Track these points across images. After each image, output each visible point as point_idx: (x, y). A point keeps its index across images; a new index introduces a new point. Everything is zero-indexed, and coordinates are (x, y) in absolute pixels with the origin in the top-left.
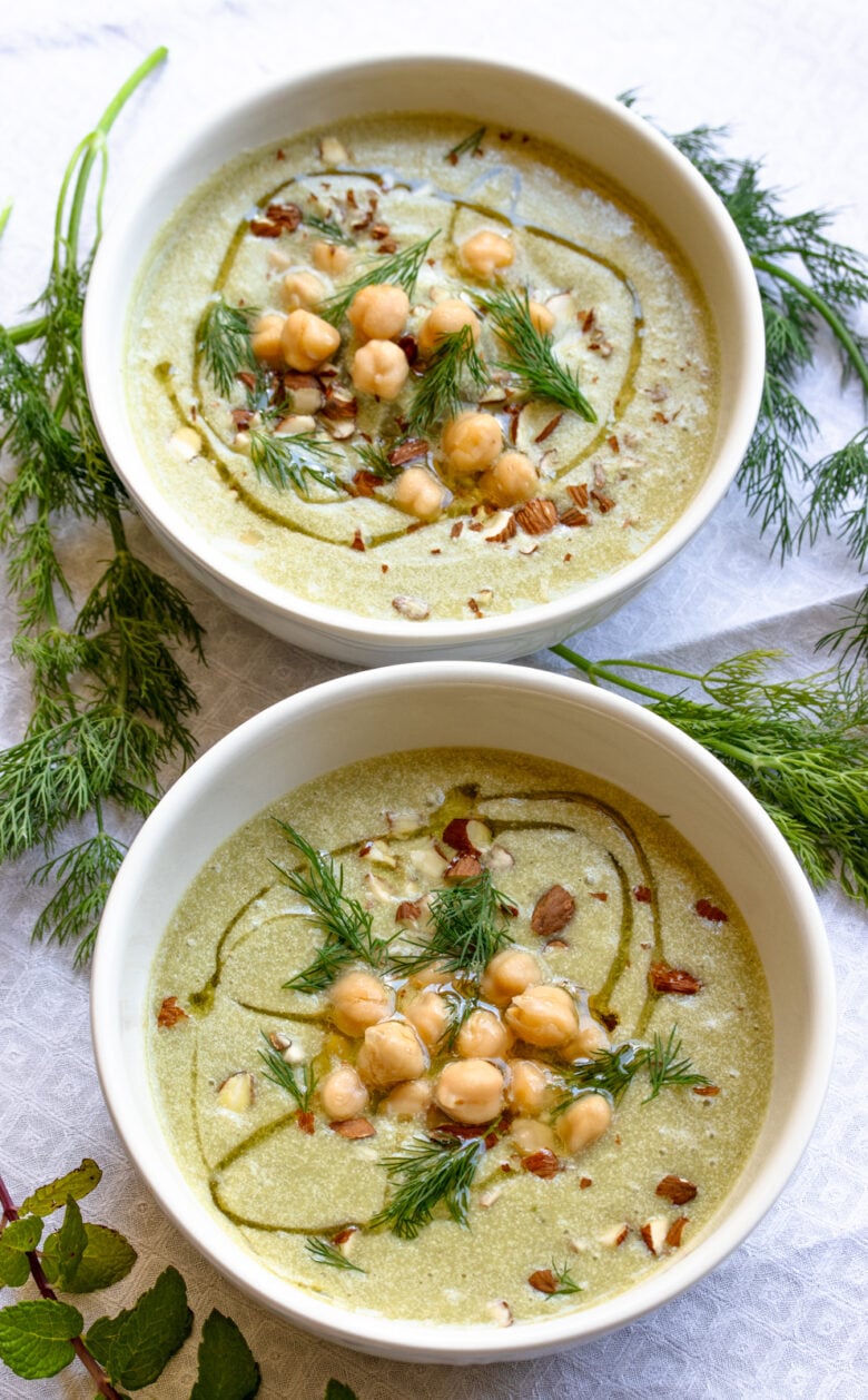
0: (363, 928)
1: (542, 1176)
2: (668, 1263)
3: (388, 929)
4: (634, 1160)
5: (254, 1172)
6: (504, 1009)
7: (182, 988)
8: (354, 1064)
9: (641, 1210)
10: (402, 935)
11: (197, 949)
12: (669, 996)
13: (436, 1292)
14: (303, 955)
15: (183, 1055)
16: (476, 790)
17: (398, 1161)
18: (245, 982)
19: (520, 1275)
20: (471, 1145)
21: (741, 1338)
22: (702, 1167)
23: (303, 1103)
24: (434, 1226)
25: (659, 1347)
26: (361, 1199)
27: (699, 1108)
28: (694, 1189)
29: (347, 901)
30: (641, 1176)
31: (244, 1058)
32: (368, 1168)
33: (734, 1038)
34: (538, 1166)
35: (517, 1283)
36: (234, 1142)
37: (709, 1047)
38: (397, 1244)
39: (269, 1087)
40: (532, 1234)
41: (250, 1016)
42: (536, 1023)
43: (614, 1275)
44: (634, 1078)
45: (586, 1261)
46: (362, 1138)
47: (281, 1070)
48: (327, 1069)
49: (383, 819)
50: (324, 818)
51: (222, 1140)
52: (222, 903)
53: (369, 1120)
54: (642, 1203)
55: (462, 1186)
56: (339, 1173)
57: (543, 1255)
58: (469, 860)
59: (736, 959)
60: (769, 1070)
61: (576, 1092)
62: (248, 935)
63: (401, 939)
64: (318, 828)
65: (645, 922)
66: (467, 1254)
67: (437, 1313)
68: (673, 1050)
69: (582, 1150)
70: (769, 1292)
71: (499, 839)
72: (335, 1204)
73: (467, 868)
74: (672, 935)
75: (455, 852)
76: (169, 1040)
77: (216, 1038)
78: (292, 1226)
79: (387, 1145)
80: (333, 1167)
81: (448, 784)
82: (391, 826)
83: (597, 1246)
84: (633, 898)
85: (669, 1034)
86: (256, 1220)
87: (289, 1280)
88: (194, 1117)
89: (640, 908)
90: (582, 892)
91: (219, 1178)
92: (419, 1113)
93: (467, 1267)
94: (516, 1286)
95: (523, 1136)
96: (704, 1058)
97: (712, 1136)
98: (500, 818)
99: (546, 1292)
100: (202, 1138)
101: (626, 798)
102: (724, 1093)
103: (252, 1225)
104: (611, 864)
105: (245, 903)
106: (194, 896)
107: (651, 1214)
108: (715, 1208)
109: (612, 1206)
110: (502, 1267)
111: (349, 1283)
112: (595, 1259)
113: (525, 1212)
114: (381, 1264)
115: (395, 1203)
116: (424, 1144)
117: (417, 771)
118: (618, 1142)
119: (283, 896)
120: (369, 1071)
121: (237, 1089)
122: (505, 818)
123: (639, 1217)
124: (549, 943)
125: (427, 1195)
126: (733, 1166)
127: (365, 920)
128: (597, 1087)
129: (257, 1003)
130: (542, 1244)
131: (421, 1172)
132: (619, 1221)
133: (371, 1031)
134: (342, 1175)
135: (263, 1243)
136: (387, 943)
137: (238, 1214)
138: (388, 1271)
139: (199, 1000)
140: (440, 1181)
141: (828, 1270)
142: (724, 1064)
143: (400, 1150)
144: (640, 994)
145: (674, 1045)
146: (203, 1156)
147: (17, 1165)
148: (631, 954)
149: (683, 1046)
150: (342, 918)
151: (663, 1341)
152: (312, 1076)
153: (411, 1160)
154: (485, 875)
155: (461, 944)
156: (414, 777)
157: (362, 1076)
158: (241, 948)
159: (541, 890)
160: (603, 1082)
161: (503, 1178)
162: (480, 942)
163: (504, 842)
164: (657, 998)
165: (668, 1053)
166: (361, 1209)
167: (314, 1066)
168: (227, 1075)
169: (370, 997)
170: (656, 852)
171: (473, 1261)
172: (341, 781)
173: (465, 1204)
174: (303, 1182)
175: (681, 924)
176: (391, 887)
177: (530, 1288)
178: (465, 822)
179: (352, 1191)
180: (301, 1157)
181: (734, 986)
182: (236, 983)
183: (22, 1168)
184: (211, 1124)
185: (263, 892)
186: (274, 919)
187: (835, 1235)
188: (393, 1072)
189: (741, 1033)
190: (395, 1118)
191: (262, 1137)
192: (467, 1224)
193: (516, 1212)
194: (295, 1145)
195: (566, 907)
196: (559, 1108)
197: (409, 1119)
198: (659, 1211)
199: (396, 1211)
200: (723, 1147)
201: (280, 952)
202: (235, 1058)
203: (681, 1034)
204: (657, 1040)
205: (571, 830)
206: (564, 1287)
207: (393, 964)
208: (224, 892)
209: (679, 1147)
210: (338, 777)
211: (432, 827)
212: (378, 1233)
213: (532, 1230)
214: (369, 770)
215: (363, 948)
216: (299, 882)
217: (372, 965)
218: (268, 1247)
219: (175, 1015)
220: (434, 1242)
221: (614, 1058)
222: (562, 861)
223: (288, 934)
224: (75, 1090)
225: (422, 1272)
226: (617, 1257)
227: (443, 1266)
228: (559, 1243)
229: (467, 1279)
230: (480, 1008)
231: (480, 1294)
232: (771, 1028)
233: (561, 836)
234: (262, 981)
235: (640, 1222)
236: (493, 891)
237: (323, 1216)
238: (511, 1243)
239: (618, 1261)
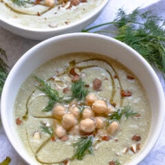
0: (57, 95)
1: (107, 141)
2: (138, 154)
3: (62, 94)
4: (126, 133)
5: (44, 152)
6: (91, 106)
7: (20, 116)
8: (61, 125)
10: (66, 95)
11: (22, 107)
12: (125, 97)
14: (45, 103)
15: (24, 130)
17: (75, 144)
19: (107, 163)
20: (90, 137)
22: (140, 132)
23: (52, 135)
24: (86, 156)
26: (69, 153)
27: (137, 120)
28: (140, 137)
29: (52, 90)
30: (128, 136)
31: (37, 128)
32: (69, 146)
34: (105, 139)
36: (39, 146)
37: (137, 106)
38: (79, 162)
39: (44, 133)
40: (107, 154)
41: (36, 119)
42: (99, 108)
44: (122, 116)
45: (120, 157)
46: (66, 140)
47: (45, 129)
48: (56, 127)
49: (56, 71)
50: (43, 74)
51: (36, 147)
52: (25, 96)
53: (67, 136)
54: (129, 142)
55: (90, 146)
57: (111, 158)
59: (138, 87)
60: (150, 109)
61: (110, 121)
62: (32, 102)
64: (42, 76)
65: (117, 83)
69: (114, 134)
70: (158, 157)
71: (82, 71)
72: (63, 155)
73: (76, 78)
74: (123, 84)
75: (73, 76)
76: (20, 127)
80: (61, 148)
81: (69, 61)
82: (58, 73)
83: (122, 153)
84: (113, 78)
85: (127, 105)
86: (47, 162)
88: (29, 143)
89: (115, 80)
90: (102, 79)
91: (37, 155)
92: (77, 132)
95: (101, 133)
97: (141, 125)
98: (81, 67)
100: (31, 147)
101: (107, 57)
102: (142, 115)
104: (107, 72)
105: (30, 95)
106: (19, 96)
107: (132, 144)
108: (145, 140)
109: (123, 144)
112: (122, 156)
113: (105, 149)
115: (76, 153)
116: (80, 139)
117: (61, 60)
118: (121, 130)
119: (38, 92)
120: (65, 126)
121: (37, 135)
123: (130, 145)
124: (97, 91)
125: (83, 150)
126: (147, 131)
127: (57, 93)
128: (114, 119)
130: (110, 155)
131: (81, 145)
132: (126, 147)
133: (64, 117)
134: (63, 149)
136: (63, 97)
139: (25, 118)
140: (85, 146)
142: (141, 109)
143: (75, 141)
144: (119, 98)
145: (129, 107)
146: (32, 151)
148: (116, 90)
149: (131, 107)
150: (52, 94)
152: (53, 129)
153: (78, 143)
154: (81, 79)
155: (79, 95)
157: (63, 127)
158: (31, 105)
159: (93, 80)
161: (98, 143)
162: (82, 93)
164: (123, 98)
165: (128, 109)
166: (69, 155)
167: (53, 127)
168: (34, 133)
169: (61, 110)
170: (116, 67)
172: (45, 65)
173: (92, 150)
174: (55, 152)
175: (125, 82)
176: (61, 86)
178: (74, 69)
179: (66, 152)
180: (54, 147)
181: (139, 92)
182: (32, 112)
184: (33, 144)
185: (34, 92)
186: (37, 97)
189: (143, 102)
190: (72, 135)
191: (45, 144)
192: (93, 154)
193: (103, 150)
194: (52, 145)
195: (99, 83)
196: (107, 126)
197: (76, 134)
198: (134, 143)
200: (144, 127)
202: (35, 128)
203: (130, 105)
206: (117, 164)
207: (65, 102)
208: (25, 93)
209: (135, 129)
211: (67, 71)
212: (74, 160)
215: (58, 100)
216: (41, 88)
217: (60, 103)
219: (20, 122)
220: (87, 159)
221: (117, 113)
223: (41, 100)
228: (114, 154)
230: (86, 107)
232: (149, 100)
233: (96, 68)
234: (37, 111)
235: (130, 147)
236: (83, 82)
237: (61, 159)
238: (103, 156)
239: (127, 156)
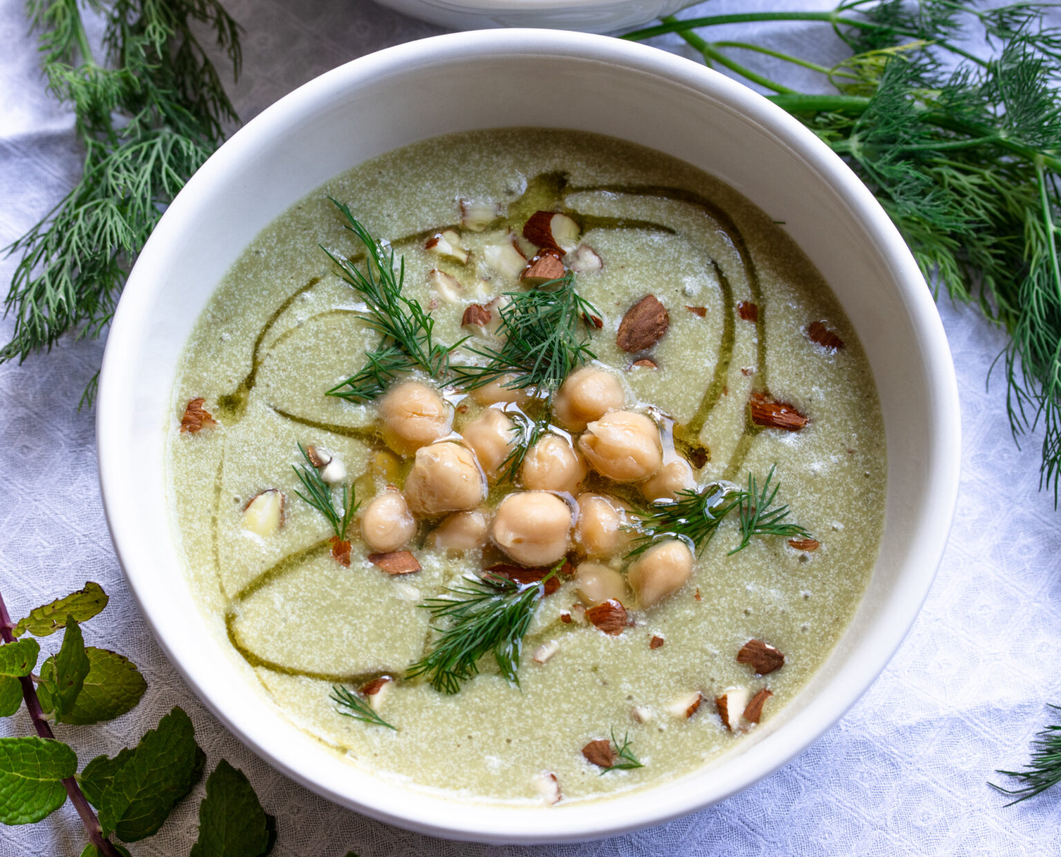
0: (423, 332)
1: (607, 631)
2: (744, 741)
3: (452, 334)
4: (714, 619)
5: (278, 605)
6: (577, 434)
7: (210, 389)
8: (402, 488)
9: (717, 678)
10: (468, 342)
11: (231, 345)
12: (769, 431)
13: (475, 757)
14: (353, 358)
15: (207, 466)
16: (565, 177)
17: (444, 604)
18: (283, 385)
19: (573, 744)
20: (528, 589)
21: (826, 823)
22: (792, 632)
23: (340, 529)
24: (479, 680)
25: (732, 828)
26: (397, 645)
27: (794, 563)
28: (781, 658)
29: (405, 300)
30: (721, 638)
31: (277, 473)
32: (409, 609)
33: (840, 484)
34: (602, 618)
35: (569, 753)
36: (257, 569)
37: (811, 493)
38: (434, 699)
39: (303, 509)
40: (591, 698)
41: (287, 425)
42: (613, 454)
43: (682, 752)
44: (721, 523)
45: (651, 733)
46: (404, 574)
47: (318, 490)
48: (372, 492)
49: (456, 206)
50: (389, 201)
51: (245, 566)
52: (265, 293)
53: (414, 554)
54: (720, 670)
55: (514, 637)
56: (374, 613)
57: (601, 723)
58: (551, 259)
59: (850, 393)
60: (878, 525)
61: (654, 536)
62: (291, 332)
63: (467, 347)
64: (380, 212)
65: (748, 344)
66: (514, 716)
67: (475, 781)
68: (768, 494)
69: (655, 604)
70: (862, 773)
71: (589, 237)
72: (367, 647)
73: (548, 269)
74: (779, 361)
75: (535, 249)
76: (192, 448)
77: (245, 449)
78: (317, 670)
79: (432, 584)
80: (368, 605)
81: (534, 171)
82: (464, 215)
83: (664, 716)
84: (737, 315)
85: (766, 475)
86: (276, 661)
87: (308, 732)
88: (215, 537)
89: (744, 328)
90: (678, 305)
91: (237, 610)
92: (472, 549)
93: (513, 731)
94: (567, 756)
95: (589, 583)
96: (804, 506)
97: (806, 597)
98: (591, 213)
99: (601, 766)
100: (221, 563)
101: (737, 199)
102: (824, 547)
103: (271, 667)
104: (714, 274)
105: (290, 294)
106: (232, 284)
107: (730, 683)
108: (802, 680)
109: (685, 671)
110: (553, 734)
111: (376, 741)
112: (661, 730)
113: (583, 672)
114: (415, 721)
115: (436, 652)
116: (473, 586)
117: (498, 154)
118: (698, 597)
119: (335, 289)
120: (418, 498)
121: (266, 508)
122: (596, 213)
123: (715, 686)
124: (636, 361)
125: (473, 646)
126: (828, 634)
127: (425, 323)
128: (678, 532)
129: (296, 411)
130: (601, 710)
131: (469, 618)
132: (692, 689)
133: (423, 452)
134: (377, 616)
135: (281, 688)
136: (450, 350)
137: (256, 652)
138: (423, 730)
139: (231, 403)
140: (490, 630)
141: (931, 750)
142: (828, 514)
143: (445, 591)
144: (736, 427)
145: (771, 488)
146: (221, 583)
147: (20, 574)
148: (729, 380)
149: (781, 491)
150: (399, 318)
151: (735, 821)
152: (353, 498)
153: (459, 603)
154: (568, 278)
155: (534, 357)
156: (495, 159)
157: (409, 502)
158: (283, 346)
159: (631, 299)
160: (685, 525)
161: (563, 630)
162: (556, 354)
163: (593, 242)
164: (757, 432)
165: (763, 497)
166: (396, 656)
167: (357, 487)
168: (255, 492)
169: (424, 412)
170: (767, 263)
171: (521, 725)
172: (412, 159)
173: (516, 659)
174: (333, 621)
175: (789, 349)
176: (459, 286)
177: (584, 760)
178: (550, 215)
179: (388, 635)
180: (333, 592)
181: (846, 425)
182: (273, 386)
183: (25, 578)
184: (232, 547)
185: (313, 283)
186: (322, 315)
187: (942, 713)
188: (446, 500)
189: (849, 480)
190: (444, 554)
191: (290, 565)
192: (516, 680)
193: (575, 671)
194: (327, 578)
195: (658, 321)
196: (632, 553)
197: (460, 555)
198: (739, 681)
199: (438, 661)
200: (818, 611)
201: (326, 353)
202: (266, 472)
203: (781, 476)
204: (751, 481)
205: (671, 232)
206: (624, 761)
207: (454, 374)
208: (267, 280)
209: (768, 608)
210: (407, 156)
211: (510, 219)
212: (414, 685)
213: (591, 693)
214: (445, 149)
215: (421, 354)
216: (353, 273)
217: (431, 374)
218: (288, 694)
219: (200, 418)
220: (477, 700)
221: (700, 499)
222: (658, 266)
223: (337, 334)
224: (91, 493)
225: (461, 733)
226: (686, 731)
227: (485, 728)
228: (621, 710)
229: (512, 744)
230: (551, 432)
231: (525, 763)
232: (884, 476)
233: (657, 238)
234: (303, 387)
235: (715, 691)
236: (576, 297)
237: (353, 661)
238: (565, 706)
239: (687, 736)
